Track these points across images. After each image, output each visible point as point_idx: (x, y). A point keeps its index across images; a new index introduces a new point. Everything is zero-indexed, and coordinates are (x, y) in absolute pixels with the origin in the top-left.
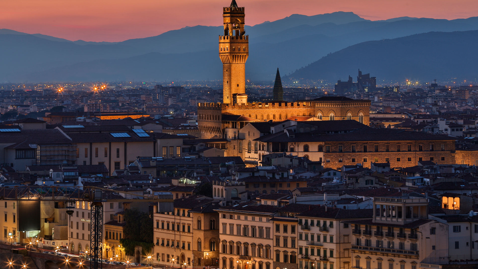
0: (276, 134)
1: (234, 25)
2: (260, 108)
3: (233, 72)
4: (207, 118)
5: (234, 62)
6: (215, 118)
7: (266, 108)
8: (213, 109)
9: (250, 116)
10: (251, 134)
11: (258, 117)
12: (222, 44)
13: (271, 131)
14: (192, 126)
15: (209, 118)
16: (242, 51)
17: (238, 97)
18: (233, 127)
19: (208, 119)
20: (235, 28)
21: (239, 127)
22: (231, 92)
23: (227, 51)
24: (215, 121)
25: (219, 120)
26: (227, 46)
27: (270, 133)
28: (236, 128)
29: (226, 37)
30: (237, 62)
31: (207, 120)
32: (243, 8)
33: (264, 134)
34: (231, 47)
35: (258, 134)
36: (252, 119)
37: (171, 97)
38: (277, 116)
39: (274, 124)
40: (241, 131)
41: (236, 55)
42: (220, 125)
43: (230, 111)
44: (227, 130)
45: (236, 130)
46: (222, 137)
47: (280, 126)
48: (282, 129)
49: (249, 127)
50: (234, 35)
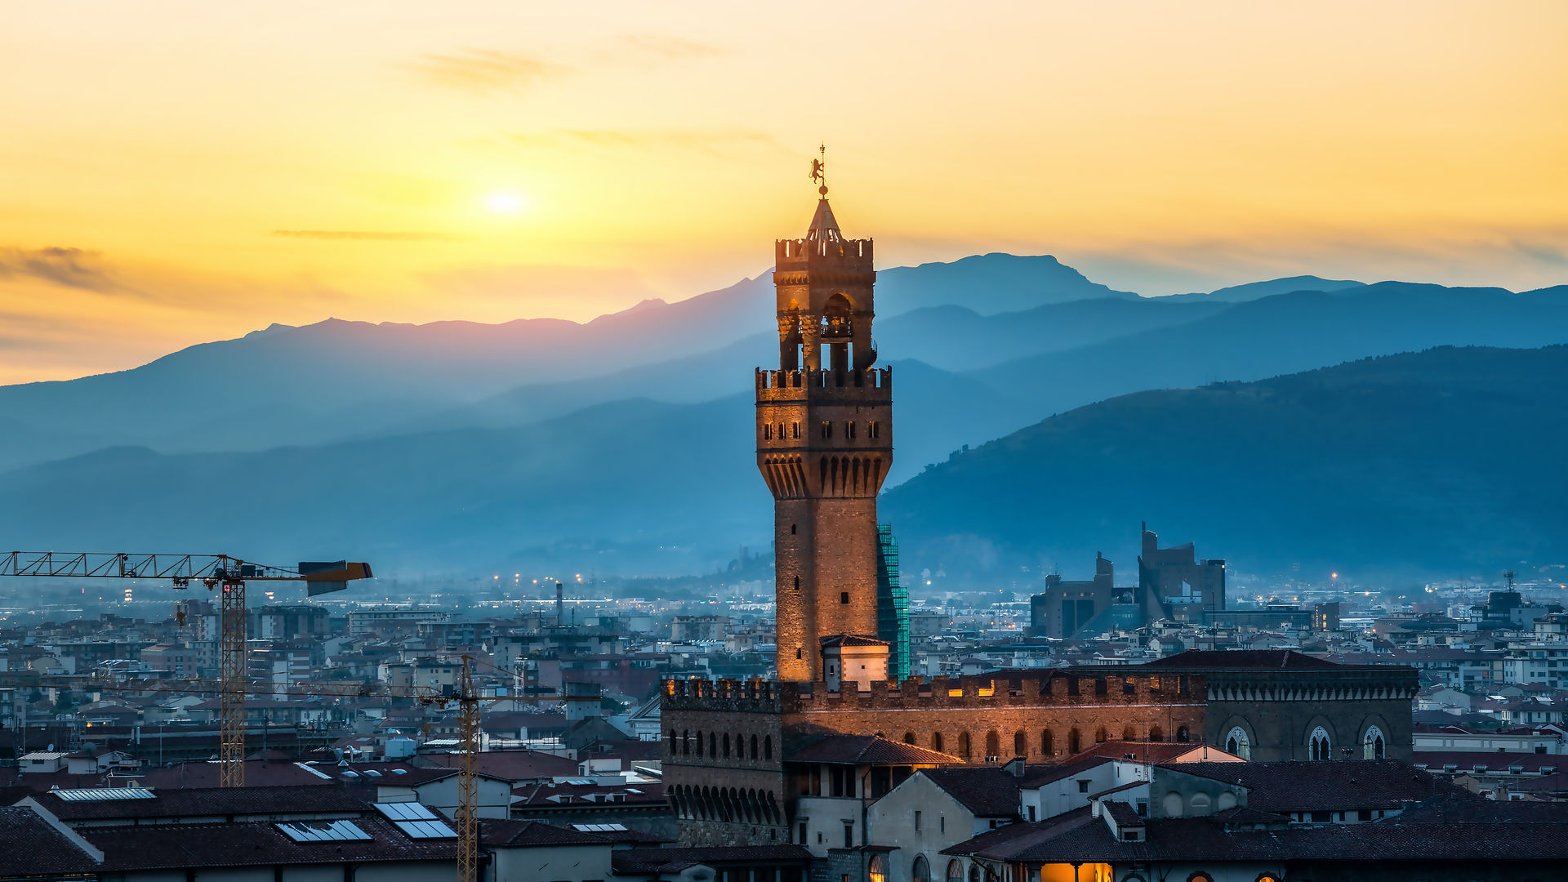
0: (1048, 823)
1: (824, 322)
2: (956, 702)
3: (824, 536)
4: (706, 748)
5: (828, 493)
6: (747, 749)
7: (984, 702)
8: (742, 708)
9: (909, 738)
10: (930, 822)
11: (947, 745)
12: (769, 411)
13: (1026, 812)
14: (608, 789)
15: (720, 749)
16: (862, 440)
17: (844, 650)
18: (837, 793)
19: (713, 753)
20: (829, 335)
21: (868, 793)
22: (812, 627)
23: (792, 442)
24: (751, 764)
25: (769, 755)
26: (796, 416)
27: (1017, 818)
28: (851, 794)
29: (790, 376)
30: (839, 493)
31: (707, 759)
32: (868, 246)
33: (992, 824)
34: (812, 420)
35: (965, 825)
36: (927, 757)
37: (284, 658)
38: (1034, 741)
39: (1036, 777)
40: (876, 809)
41: (835, 460)
42: (775, 785)
43: (819, 715)
44: (808, 803)
45: (849, 808)
46: (781, 839)
47: (1068, 784)
48: (1081, 800)
49: (917, 792)
50: (826, 364)
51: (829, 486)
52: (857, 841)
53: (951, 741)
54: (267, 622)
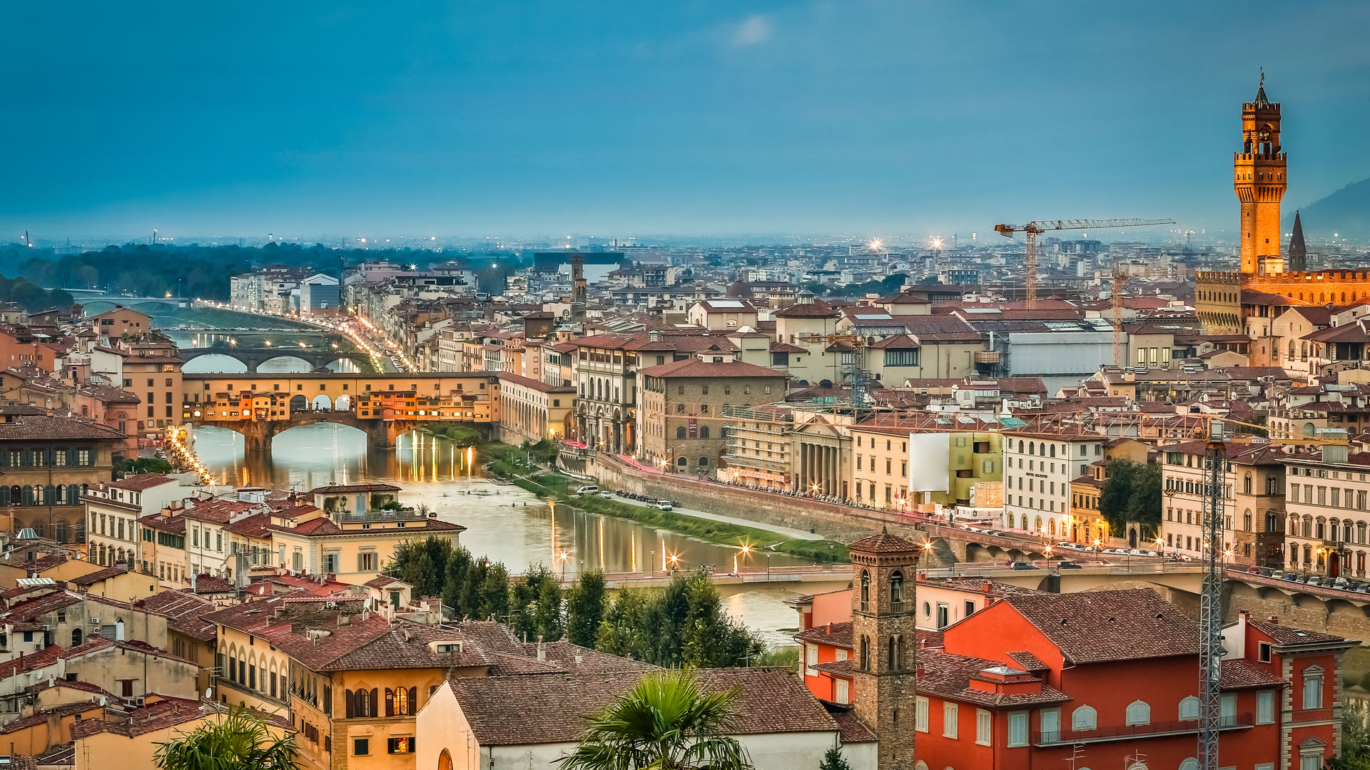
0: (1340, 327)
1: (1261, 135)
2: (1309, 281)
3: (1259, 217)
4: (1213, 298)
5: (1261, 200)
6: (1228, 298)
7: (1319, 281)
8: (1226, 283)
9: (1290, 295)
10: (1296, 327)
11: (1304, 298)
12: (1239, 169)
13: (1332, 323)
14: (1179, 313)
15: (1217, 298)
16: (1275, 181)
17: (1267, 261)
18: (1261, 315)
19: (1215, 300)
20: (1263, 139)
21: (1273, 316)
22: (1255, 252)
23: (1248, 181)
24: (1229, 304)
25: (1236, 301)
26: (1250, 171)
27: (1329, 326)
28: (1267, 316)
29: (1247, 155)
30: (1265, 201)
31: (1212, 302)
32: (1278, 106)
33: (1319, 328)
34: (1256, 173)
35: (1309, 328)
36: (1296, 302)
37: (1082, 260)
38: (1338, 297)
39: (1337, 310)
40: (1275, 322)
41: (1264, 188)
42: (1238, 312)
43: (1255, 285)
44: (1249, 319)
45: (1267, 321)
46: (1240, 332)
47: (1348, 313)
48: (1353, 319)
49: (1292, 316)
50: (1262, 152)
51: (1262, 197)
52: (1268, 334)
53: (1306, 296)
54: (1078, 247)
